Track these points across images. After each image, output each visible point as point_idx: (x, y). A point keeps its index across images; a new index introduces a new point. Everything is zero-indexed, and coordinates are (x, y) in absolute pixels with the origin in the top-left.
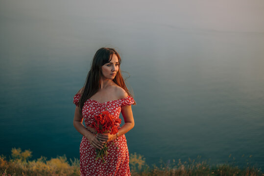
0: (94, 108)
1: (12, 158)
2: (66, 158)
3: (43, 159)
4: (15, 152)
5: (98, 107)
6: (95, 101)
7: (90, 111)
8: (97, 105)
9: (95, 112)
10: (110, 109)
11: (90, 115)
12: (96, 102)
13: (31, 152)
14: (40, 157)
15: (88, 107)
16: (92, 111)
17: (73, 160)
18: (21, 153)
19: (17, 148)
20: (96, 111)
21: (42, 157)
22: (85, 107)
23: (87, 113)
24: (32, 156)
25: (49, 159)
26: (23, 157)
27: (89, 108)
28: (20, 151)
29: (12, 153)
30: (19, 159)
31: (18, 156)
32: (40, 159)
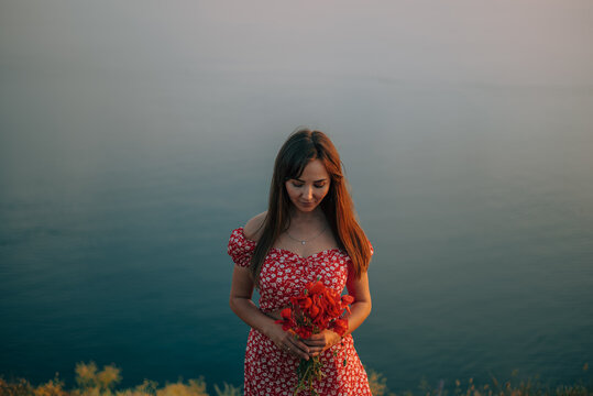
0: (288, 270)
1: (77, 387)
2: (204, 385)
3: (150, 386)
4: (85, 371)
5: (298, 266)
6: (287, 252)
7: (279, 280)
8: (295, 261)
9: (293, 280)
10: (328, 269)
11: (281, 289)
12: (292, 255)
13: (117, 371)
14: (141, 383)
15: (273, 269)
16: (286, 278)
17: (222, 389)
18: (96, 373)
19: (87, 363)
20: (294, 277)
21: (146, 383)
22: (265, 270)
23: (274, 285)
24: (121, 378)
25: (162, 386)
26: (102, 383)
27: (276, 272)
28: (94, 369)
29: (78, 375)
30: (94, 386)
31: (92, 380)
32: (142, 387)
